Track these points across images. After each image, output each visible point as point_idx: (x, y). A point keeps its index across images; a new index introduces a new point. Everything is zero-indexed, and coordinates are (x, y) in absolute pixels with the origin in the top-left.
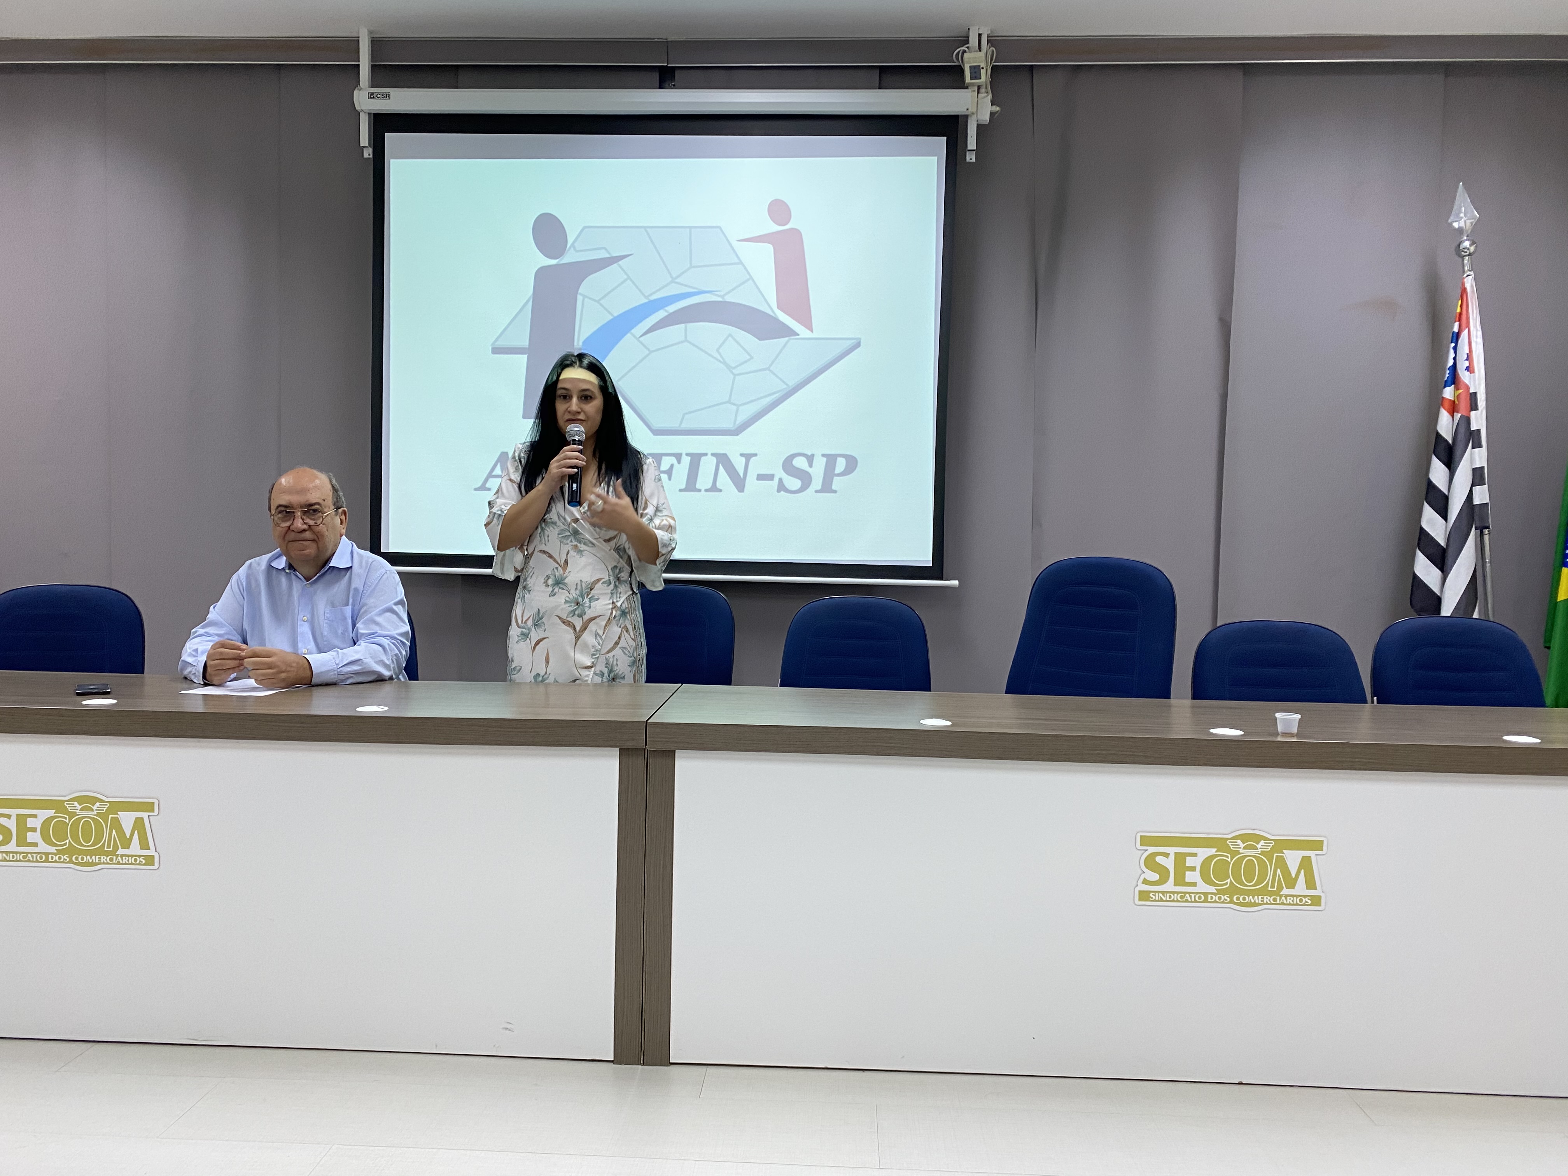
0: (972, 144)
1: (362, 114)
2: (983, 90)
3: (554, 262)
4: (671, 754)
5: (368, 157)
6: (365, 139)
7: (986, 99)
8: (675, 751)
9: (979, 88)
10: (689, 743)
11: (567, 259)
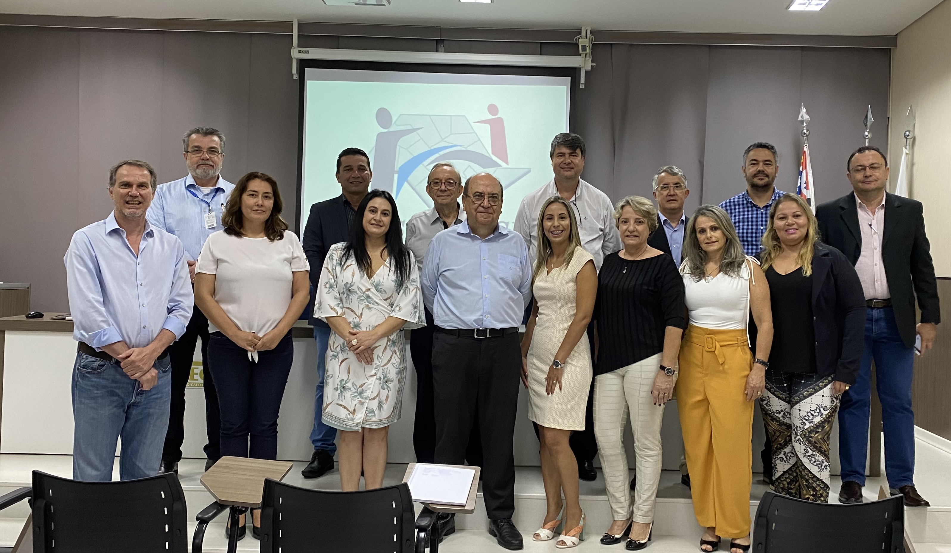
0: (582, 80)
1: (294, 60)
2: (588, 56)
3: (386, 130)
5: (296, 78)
6: (294, 71)
7: (589, 60)
9: (586, 54)
11: (392, 129)
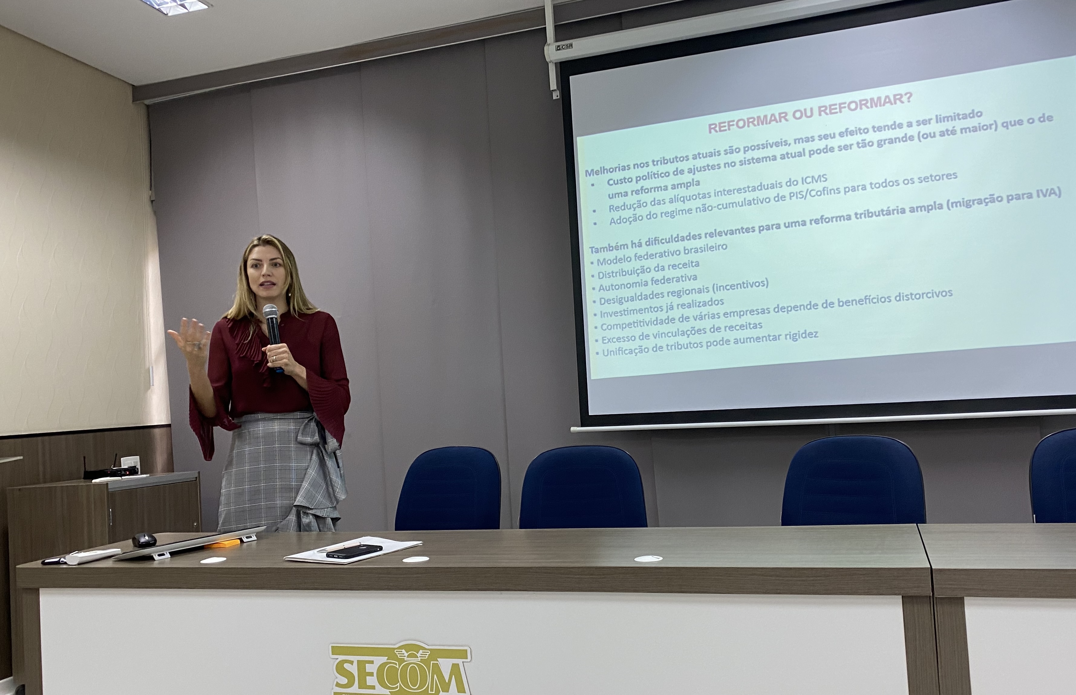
1: (550, 65)
4: (960, 602)
5: (557, 98)
6: (553, 85)
8: (963, 598)
10: (980, 589)
